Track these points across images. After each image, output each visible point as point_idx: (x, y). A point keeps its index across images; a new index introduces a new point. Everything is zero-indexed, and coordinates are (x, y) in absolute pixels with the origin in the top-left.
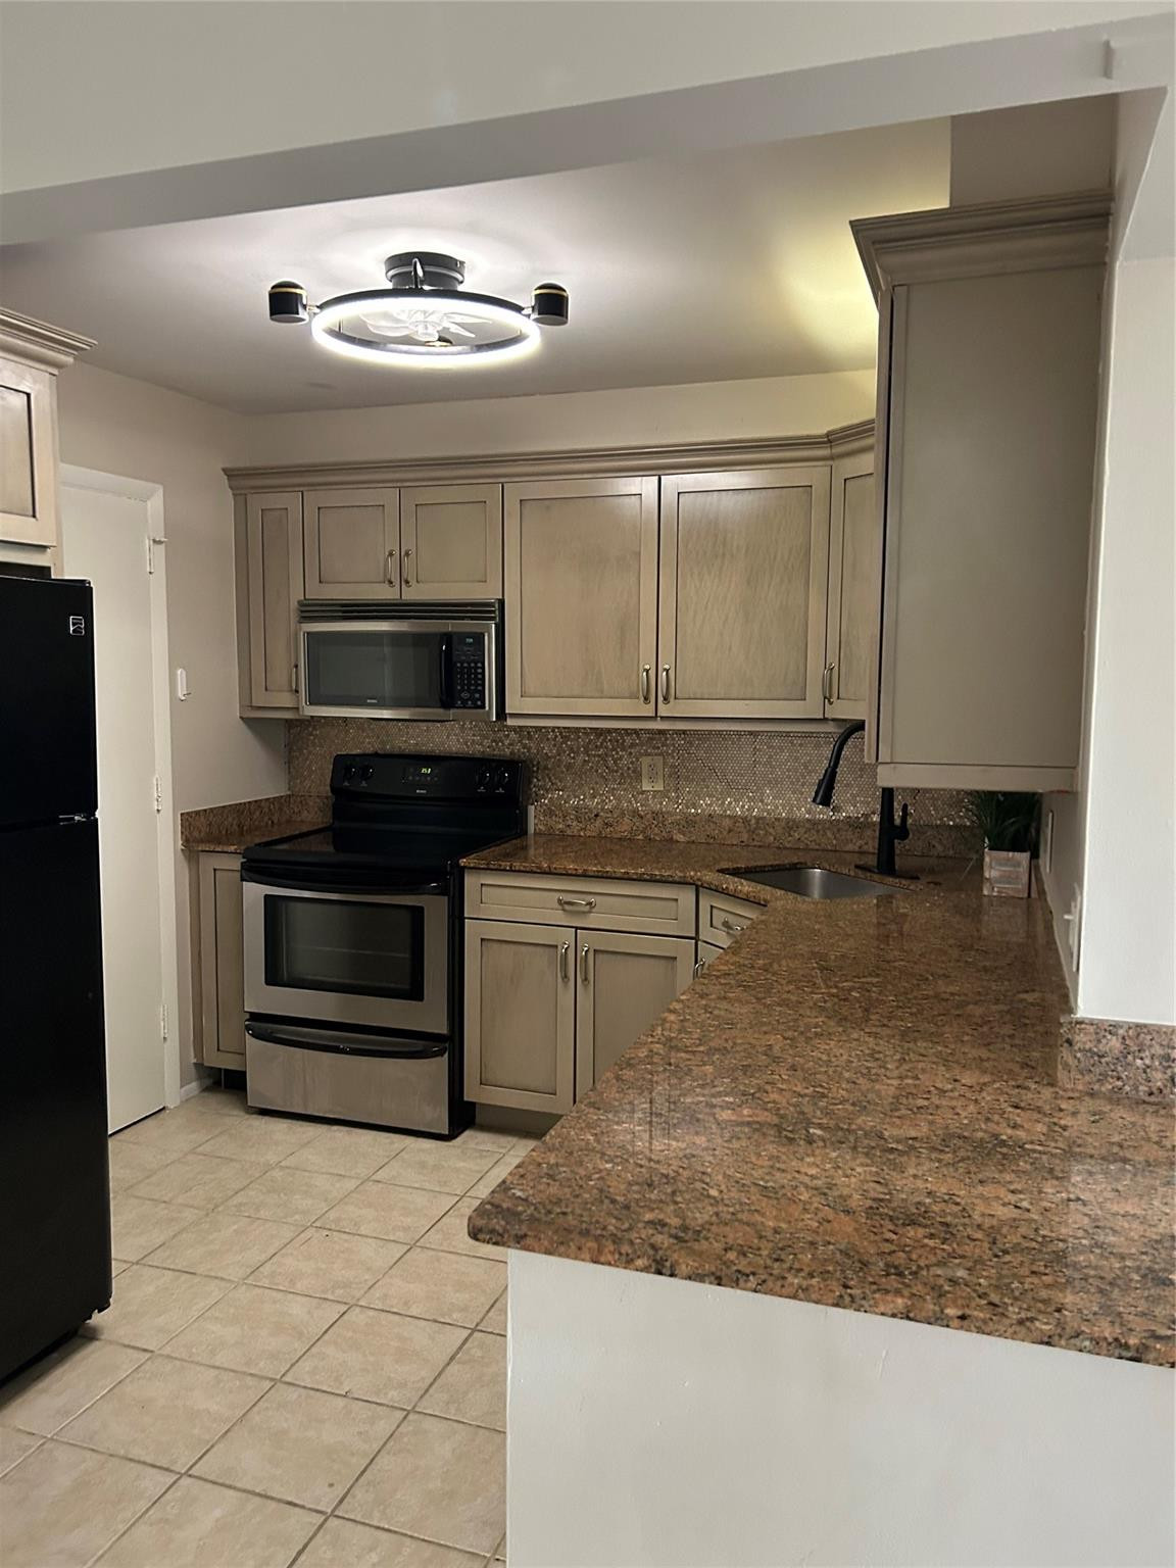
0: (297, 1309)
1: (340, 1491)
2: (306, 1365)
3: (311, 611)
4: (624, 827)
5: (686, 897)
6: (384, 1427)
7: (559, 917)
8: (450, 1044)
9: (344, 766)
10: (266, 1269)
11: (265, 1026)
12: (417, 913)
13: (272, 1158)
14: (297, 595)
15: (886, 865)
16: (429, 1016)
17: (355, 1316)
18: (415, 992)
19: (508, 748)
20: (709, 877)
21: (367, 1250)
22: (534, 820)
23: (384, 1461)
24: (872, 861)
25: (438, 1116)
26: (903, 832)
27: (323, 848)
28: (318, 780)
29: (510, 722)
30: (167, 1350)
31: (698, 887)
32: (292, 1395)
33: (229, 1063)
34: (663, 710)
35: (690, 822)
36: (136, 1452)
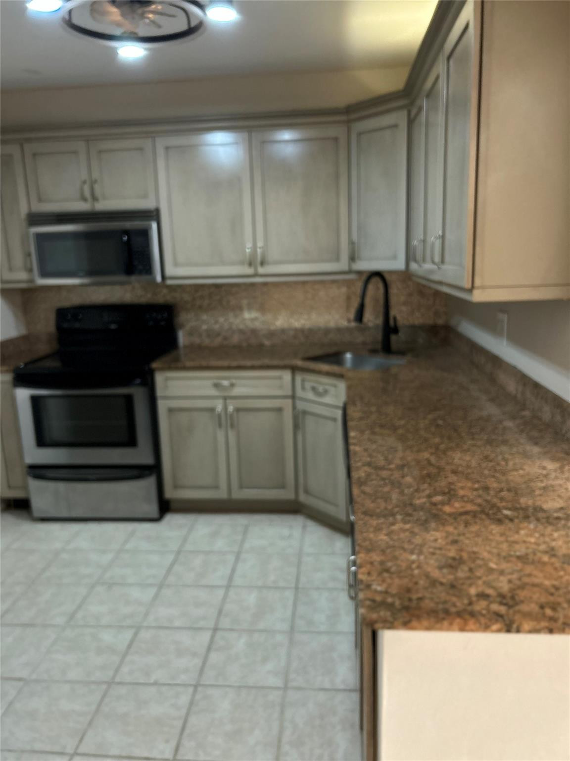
0: (107, 637)
1: (173, 743)
2: (125, 669)
3: (35, 219)
4: (235, 339)
5: (287, 376)
6: (184, 699)
7: (213, 392)
8: (154, 469)
9: (62, 314)
10: (79, 615)
11: (38, 471)
12: (129, 399)
13: (58, 545)
14: (24, 210)
15: (387, 348)
16: (141, 455)
17: (145, 635)
18: (131, 442)
19: (162, 298)
20: (299, 363)
21: (136, 593)
22: (182, 338)
23: (193, 720)
24: (379, 346)
25: (153, 509)
26: (396, 330)
27: (54, 364)
28: (46, 324)
29: (169, 282)
30: (34, 676)
31: (294, 369)
32: (123, 690)
33: (18, 494)
34: (261, 270)
35: (271, 334)
36: (38, 746)
